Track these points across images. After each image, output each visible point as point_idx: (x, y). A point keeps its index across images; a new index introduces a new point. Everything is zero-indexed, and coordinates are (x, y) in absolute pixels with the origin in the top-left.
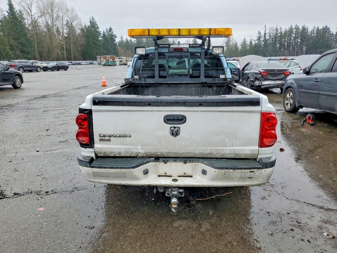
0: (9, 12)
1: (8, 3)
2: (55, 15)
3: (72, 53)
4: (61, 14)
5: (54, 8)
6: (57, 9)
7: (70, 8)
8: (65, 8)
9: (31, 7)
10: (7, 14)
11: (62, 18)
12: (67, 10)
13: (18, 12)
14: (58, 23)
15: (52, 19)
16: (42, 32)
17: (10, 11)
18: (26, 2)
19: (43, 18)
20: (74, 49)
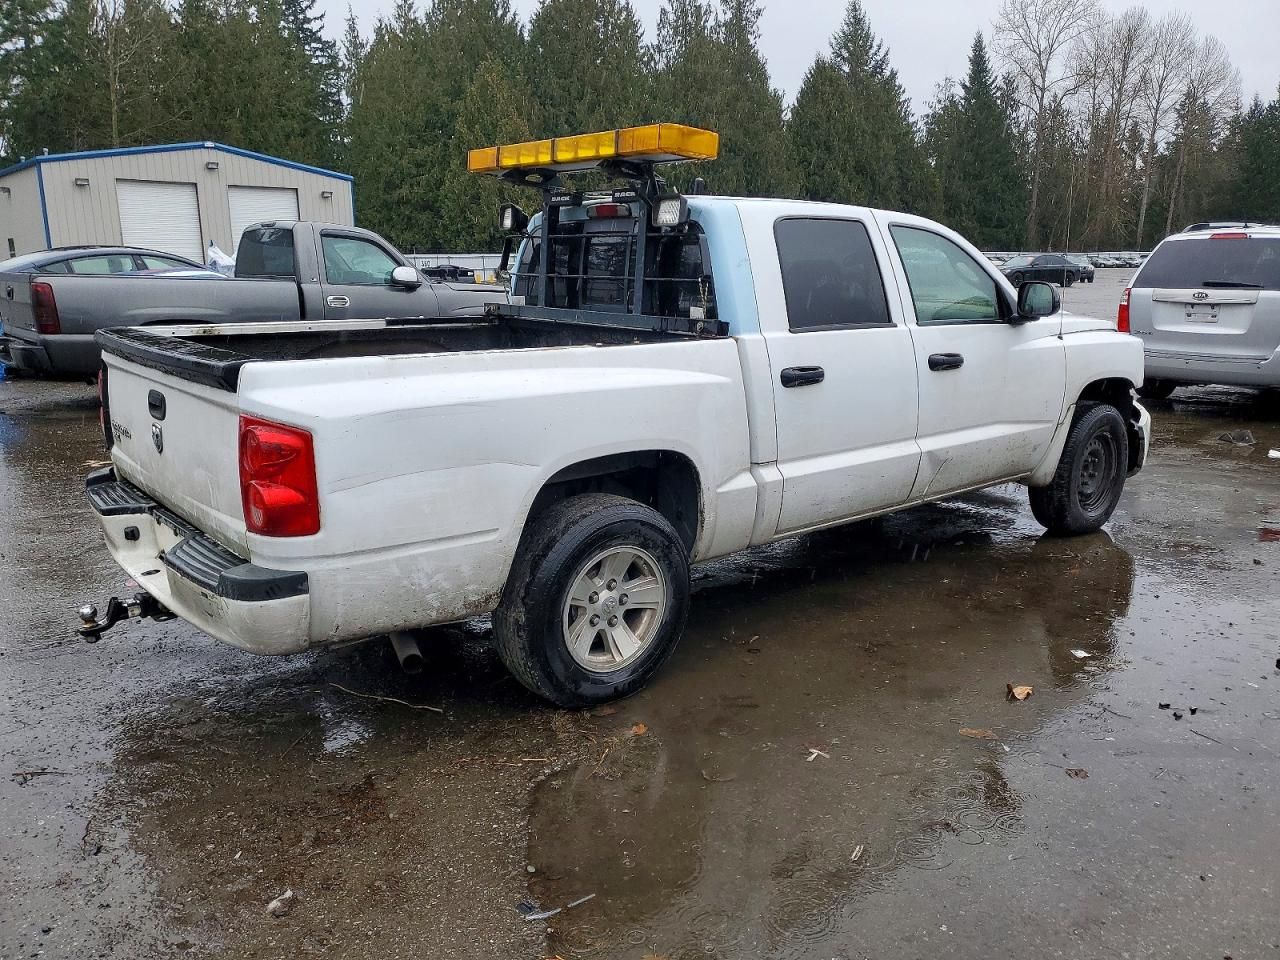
0: (968, 84)
1: (971, 54)
2: (1133, 78)
3: (1169, 221)
4: (1157, 71)
5: (1134, 52)
6: (1146, 52)
7: (1200, 43)
8: (1181, 46)
9: (1048, 60)
10: (962, 93)
11: (1161, 87)
12: (1189, 52)
13: (1000, 82)
14: (1139, 109)
15: (1116, 96)
16: (1073, 144)
17: (971, 83)
18: (1034, 42)
19: (1084, 95)
20: (1181, 201)
